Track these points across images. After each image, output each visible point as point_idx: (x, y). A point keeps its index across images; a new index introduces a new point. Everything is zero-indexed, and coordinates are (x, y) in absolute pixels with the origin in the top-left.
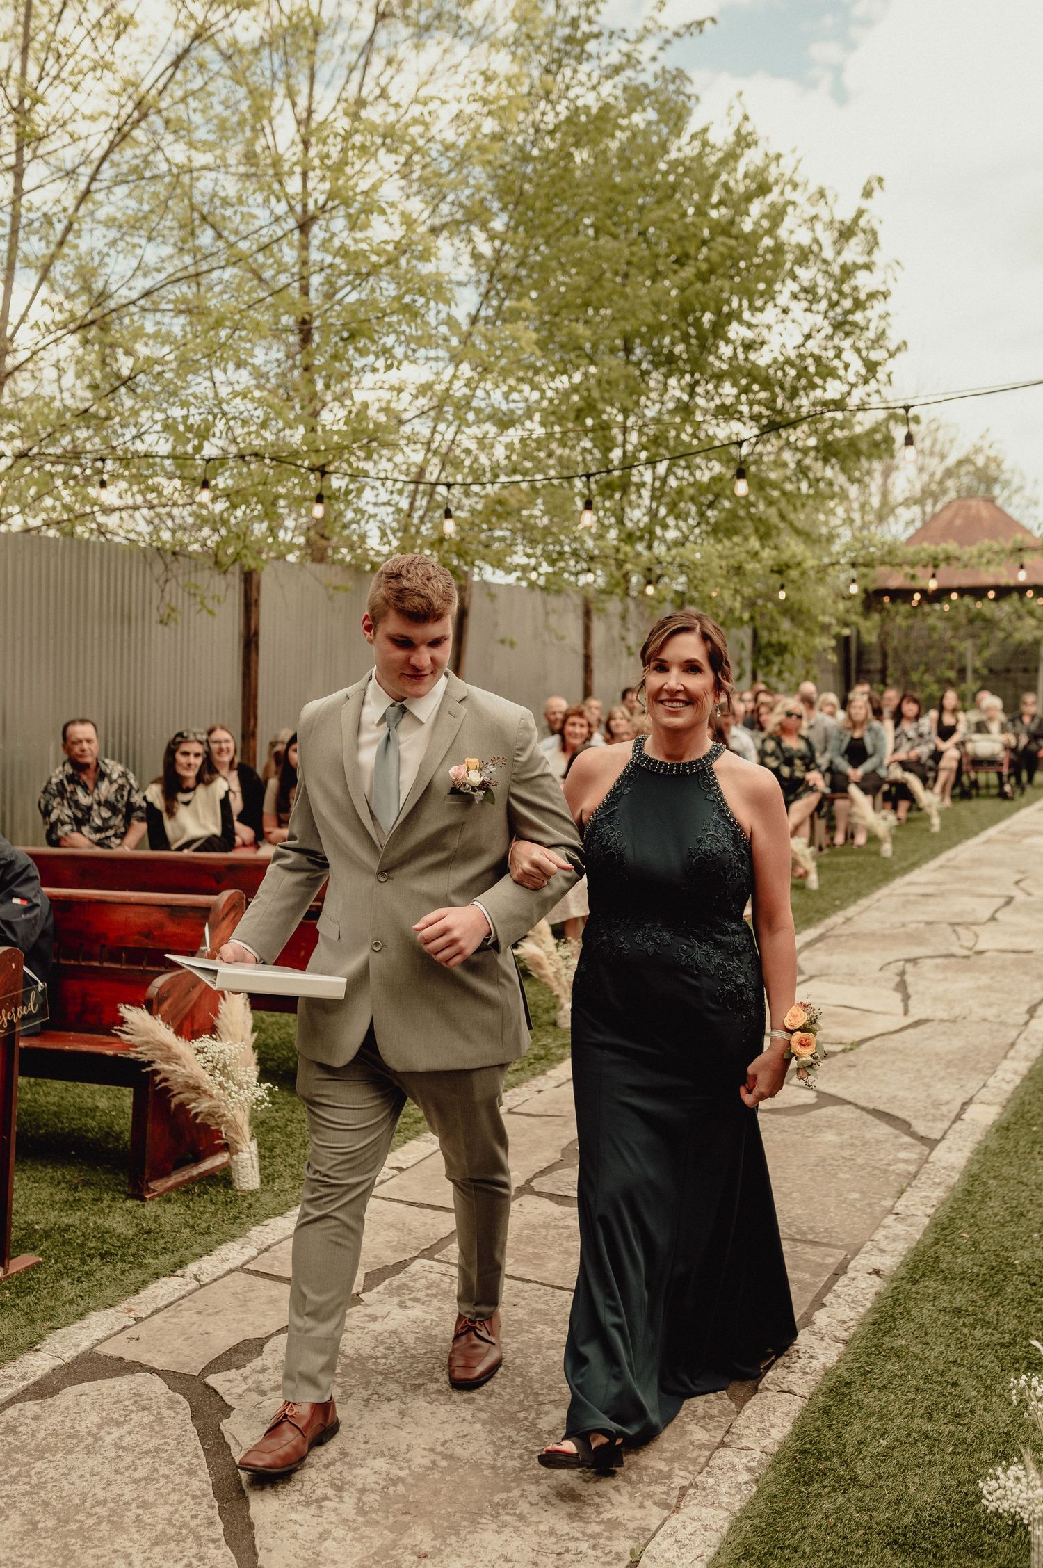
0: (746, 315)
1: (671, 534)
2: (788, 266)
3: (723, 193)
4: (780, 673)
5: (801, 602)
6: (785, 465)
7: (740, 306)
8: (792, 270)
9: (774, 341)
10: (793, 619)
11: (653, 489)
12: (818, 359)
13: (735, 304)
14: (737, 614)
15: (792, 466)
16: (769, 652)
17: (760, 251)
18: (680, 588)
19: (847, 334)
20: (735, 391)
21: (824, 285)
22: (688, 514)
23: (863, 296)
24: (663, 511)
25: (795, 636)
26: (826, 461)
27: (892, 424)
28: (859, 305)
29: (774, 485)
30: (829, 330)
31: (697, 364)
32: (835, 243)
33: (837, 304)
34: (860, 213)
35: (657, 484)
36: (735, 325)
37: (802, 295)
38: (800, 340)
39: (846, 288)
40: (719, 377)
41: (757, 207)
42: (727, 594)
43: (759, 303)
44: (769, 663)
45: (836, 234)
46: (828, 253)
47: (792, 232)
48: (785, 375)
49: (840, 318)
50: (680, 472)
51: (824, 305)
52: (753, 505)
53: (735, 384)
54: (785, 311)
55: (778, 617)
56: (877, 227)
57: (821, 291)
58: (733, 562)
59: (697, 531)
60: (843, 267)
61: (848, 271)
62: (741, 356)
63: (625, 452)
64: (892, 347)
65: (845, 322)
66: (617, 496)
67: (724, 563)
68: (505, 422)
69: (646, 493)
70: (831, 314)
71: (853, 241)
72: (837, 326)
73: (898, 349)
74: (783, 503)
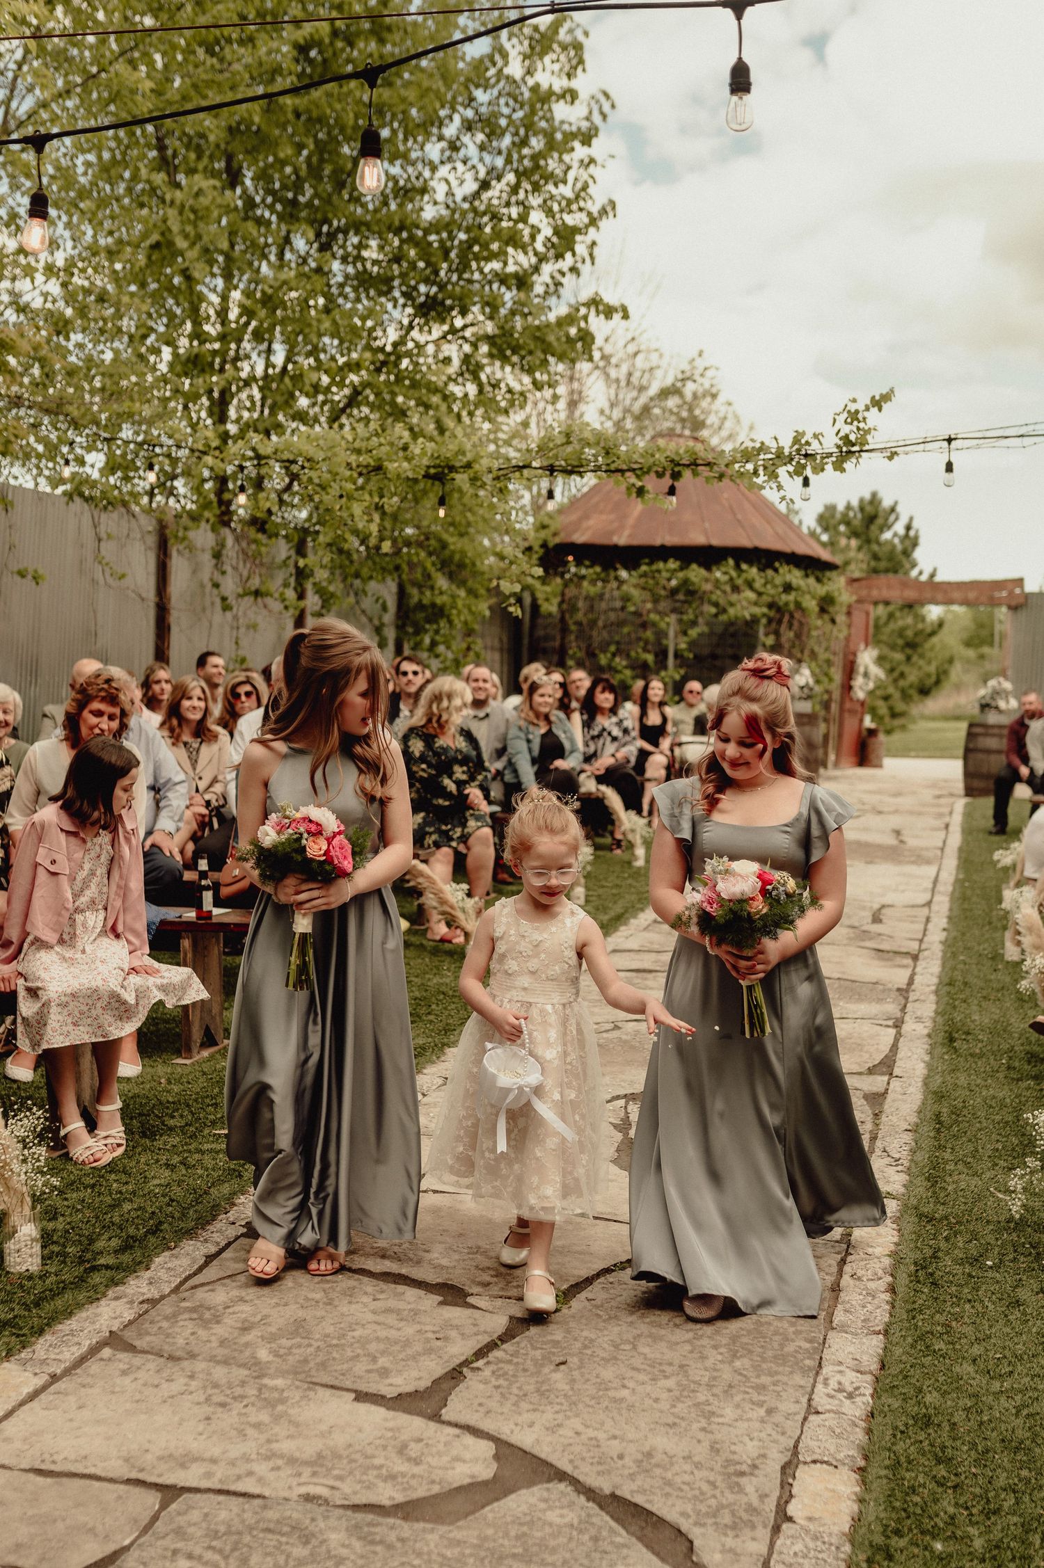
42: (357, 509)
58: (367, 460)
67: (353, 460)
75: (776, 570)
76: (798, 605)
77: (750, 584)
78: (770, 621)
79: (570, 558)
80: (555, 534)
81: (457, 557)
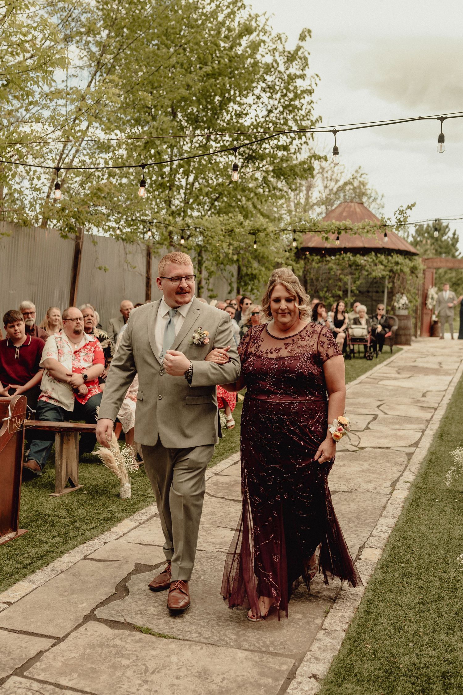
0: (238, 99)
1: (196, 214)
2: (260, 74)
3: (227, 32)
4: (252, 290)
5: (264, 253)
6: (256, 179)
7: (235, 93)
8: (262, 76)
9: (252, 113)
10: (259, 262)
11: (186, 189)
12: (275, 124)
13: (232, 92)
14: (230, 256)
15: (260, 179)
16: (247, 278)
17: (246, 66)
18: (200, 243)
19: (291, 112)
20: (231, 139)
21: (279, 85)
22: (205, 203)
23: (299, 92)
24: (191, 201)
25: (260, 270)
26: (278, 177)
27: (313, 160)
28: (297, 96)
29: (251, 190)
30: (281, 109)
31: (211, 124)
32: (285, 63)
33: (286, 95)
34: (299, 48)
35: (188, 186)
36: (232, 104)
37: (268, 90)
38: (265, 113)
39: (291, 88)
40: (223, 130)
41: (244, 41)
42: (225, 245)
43: (245, 92)
44: (246, 284)
45: (286, 58)
46: (282, 68)
47: (263, 56)
48: (258, 132)
49: (286, 103)
50: (201, 181)
51: (279, 95)
52: (240, 200)
53: (231, 135)
54: (258, 98)
55: (251, 260)
56: (307, 56)
57: (277, 88)
58: (228, 227)
59: (209, 213)
60: (289, 76)
61: (292, 78)
62: (235, 121)
63: (171, 169)
64: (314, 120)
65: (290, 105)
66: (167, 192)
67: (223, 228)
68: (104, 147)
69: (182, 191)
70: (282, 101)
71: (294, 63)
72: (285, 107)
73: (317, 120)
74: (255, 200)
75: (392, 256)
76: (402, 271)
77: (381, 263)
78: (390, 277)
79: (307, 253)
80: (301, 243)
81: (261, 255)
